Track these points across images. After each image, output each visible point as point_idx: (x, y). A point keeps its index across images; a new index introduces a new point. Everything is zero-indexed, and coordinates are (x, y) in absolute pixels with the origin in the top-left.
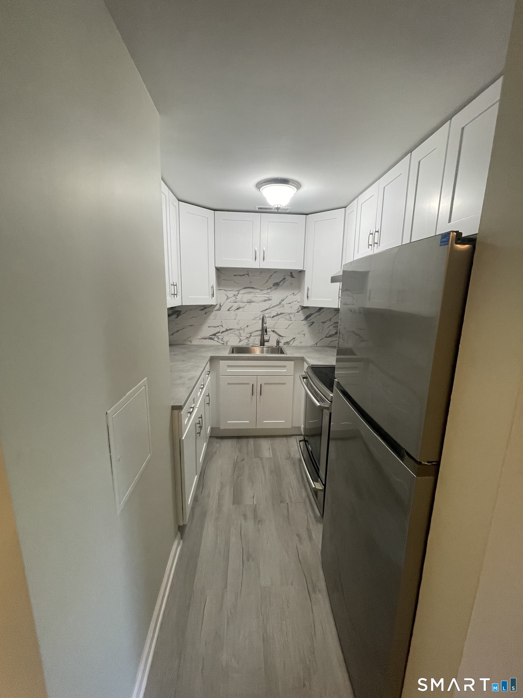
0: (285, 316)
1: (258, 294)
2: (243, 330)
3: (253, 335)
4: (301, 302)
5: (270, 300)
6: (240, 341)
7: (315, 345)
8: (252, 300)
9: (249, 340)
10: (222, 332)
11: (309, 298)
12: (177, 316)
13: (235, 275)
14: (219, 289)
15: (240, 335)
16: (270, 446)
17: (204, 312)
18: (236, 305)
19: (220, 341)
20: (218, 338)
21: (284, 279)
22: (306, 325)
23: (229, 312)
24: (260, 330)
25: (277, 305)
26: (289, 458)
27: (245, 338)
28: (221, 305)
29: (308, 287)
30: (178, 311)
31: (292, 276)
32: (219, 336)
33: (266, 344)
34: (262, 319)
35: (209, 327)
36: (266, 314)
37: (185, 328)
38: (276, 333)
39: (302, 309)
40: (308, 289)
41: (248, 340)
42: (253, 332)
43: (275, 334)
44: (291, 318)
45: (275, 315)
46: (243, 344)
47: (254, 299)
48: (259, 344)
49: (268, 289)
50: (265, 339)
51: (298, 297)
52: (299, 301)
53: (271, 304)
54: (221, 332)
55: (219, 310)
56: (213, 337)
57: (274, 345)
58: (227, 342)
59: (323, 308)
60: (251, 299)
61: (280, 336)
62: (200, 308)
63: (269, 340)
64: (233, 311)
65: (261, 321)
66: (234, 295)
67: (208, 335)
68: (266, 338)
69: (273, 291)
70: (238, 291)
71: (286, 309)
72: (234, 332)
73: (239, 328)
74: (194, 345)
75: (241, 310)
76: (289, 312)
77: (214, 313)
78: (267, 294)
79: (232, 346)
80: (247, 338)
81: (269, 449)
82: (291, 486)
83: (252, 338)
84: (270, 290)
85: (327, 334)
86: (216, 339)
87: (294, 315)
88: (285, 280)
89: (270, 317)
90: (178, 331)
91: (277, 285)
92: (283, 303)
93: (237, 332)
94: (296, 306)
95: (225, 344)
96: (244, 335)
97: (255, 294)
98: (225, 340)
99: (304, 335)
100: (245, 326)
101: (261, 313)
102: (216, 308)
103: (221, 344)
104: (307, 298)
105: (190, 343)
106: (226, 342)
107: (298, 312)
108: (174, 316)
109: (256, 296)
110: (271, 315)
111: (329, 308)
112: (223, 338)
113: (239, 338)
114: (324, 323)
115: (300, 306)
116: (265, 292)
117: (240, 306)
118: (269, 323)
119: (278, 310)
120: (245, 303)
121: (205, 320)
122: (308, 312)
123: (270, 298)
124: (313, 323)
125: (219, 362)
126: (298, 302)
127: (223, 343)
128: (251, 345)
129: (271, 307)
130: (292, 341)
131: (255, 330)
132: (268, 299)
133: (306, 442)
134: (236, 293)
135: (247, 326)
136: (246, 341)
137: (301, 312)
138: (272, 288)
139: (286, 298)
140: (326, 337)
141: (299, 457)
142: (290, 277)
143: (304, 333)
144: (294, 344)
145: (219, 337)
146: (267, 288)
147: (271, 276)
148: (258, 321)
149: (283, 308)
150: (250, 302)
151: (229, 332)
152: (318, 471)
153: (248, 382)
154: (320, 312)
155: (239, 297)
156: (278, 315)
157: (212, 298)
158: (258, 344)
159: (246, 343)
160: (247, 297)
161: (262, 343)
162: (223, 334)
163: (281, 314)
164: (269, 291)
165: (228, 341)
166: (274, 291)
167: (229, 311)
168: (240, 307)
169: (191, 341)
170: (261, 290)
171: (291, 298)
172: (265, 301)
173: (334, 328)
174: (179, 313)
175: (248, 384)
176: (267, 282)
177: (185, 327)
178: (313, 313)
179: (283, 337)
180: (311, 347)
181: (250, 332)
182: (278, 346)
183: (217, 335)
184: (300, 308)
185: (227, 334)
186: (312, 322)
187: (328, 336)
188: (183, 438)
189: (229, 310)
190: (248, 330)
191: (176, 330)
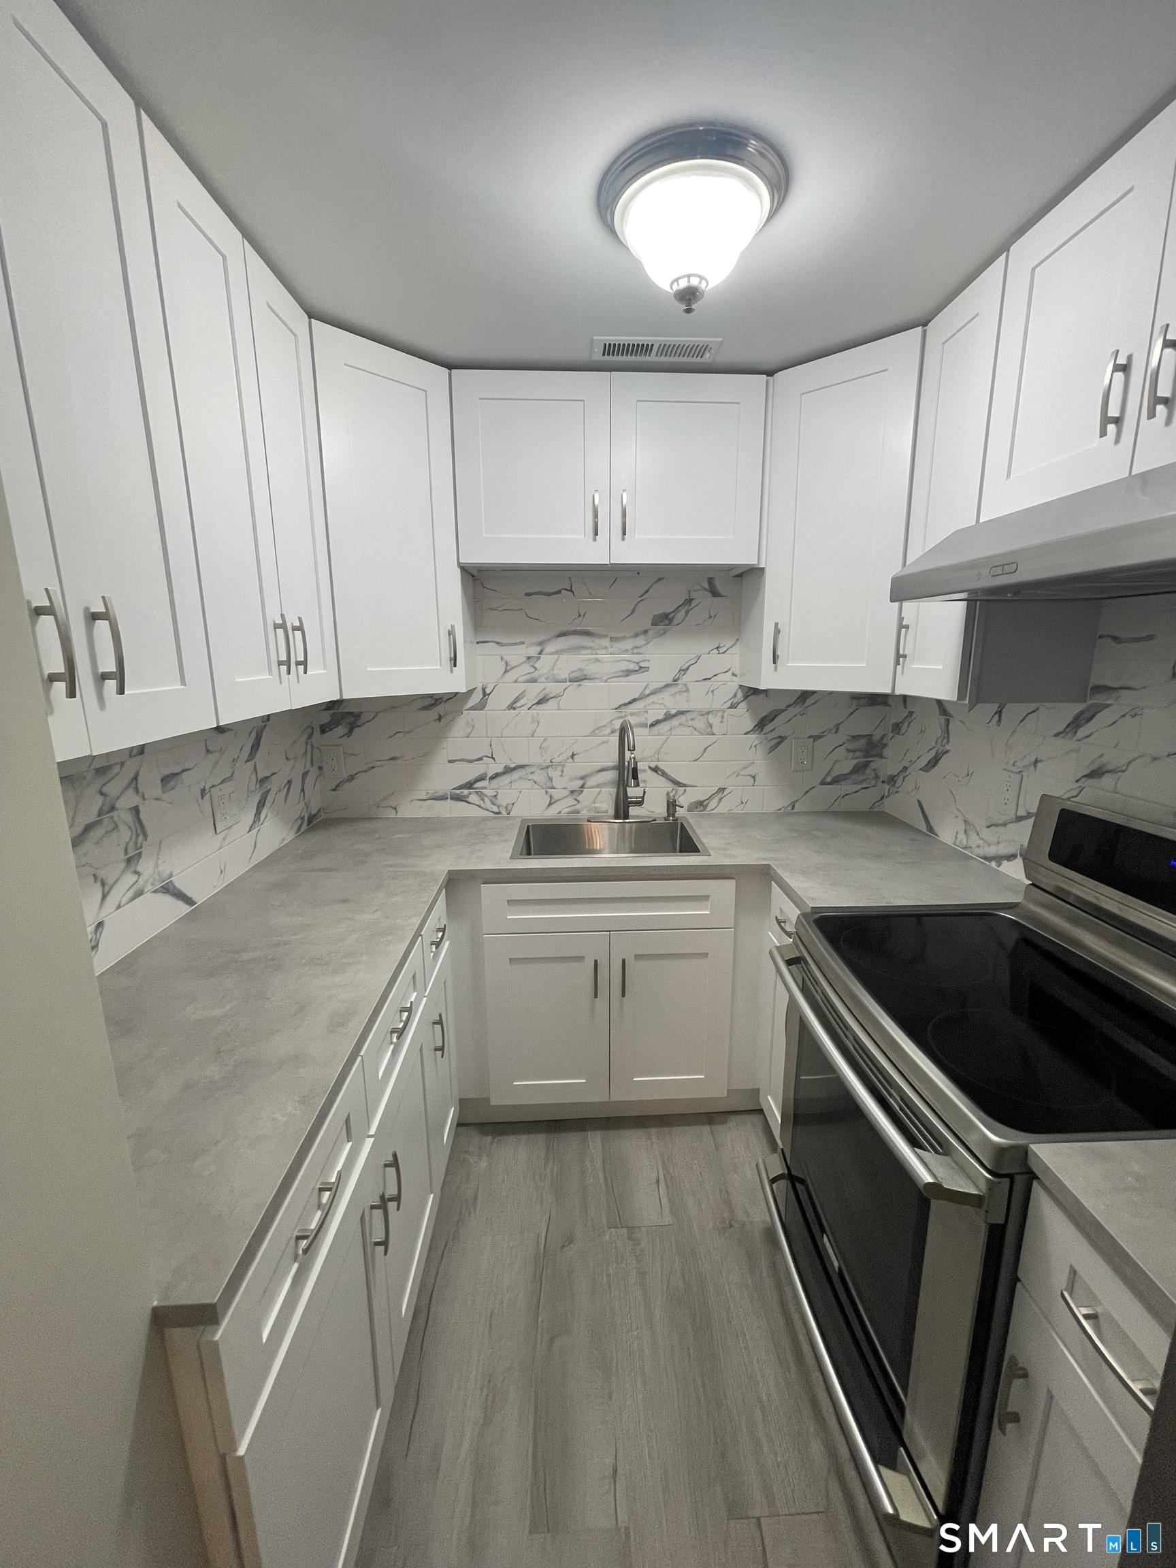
0: (692, 719)
1: (604, 652)
2: (559, 768)
3: (591, 782)
4: (742, 675)
5: (642, 670)
6: (550, 804)
7: (790, 808)
8: (585, 672)
9: (578, 798)
10: (492, 778)
11: (779, 662)
12: (348, 731)
13: (528, 594)
14: (481, 640)
15: (549, 784)
16: (661, 1169)
17: (433, 714)
18: (534, 691)
19: (488, 805)
20: (481, 796)
21: (689, 601)
22: (758, 747)
23: (512, 711)
24: (614, 768)
25: (667, 686)
26: (729, 1225)
27: (566, 792)
28: (488, 691)
29: (776, 624)
30: (351, 714)
31: (715, 593)
32: (485, 788)
33: (633, 811)
34: (621, 734)
35: (449, 762)
36: (632, 714)
37: (373, 767)
38: (664, 774)
39: (746, 697)
40: (777, 632)
41: (576, 800)
42: (590, 775)
43: (660, 777)
44: (711, 726)
45: (661, 717)
46: (560, 813)
47: (591, 669)
48: (612, 812)
49: (636, 635)
50: (629, 796)
51: (733, 659)
52: (737, 672)
53: (646, 684)
54: (489, 776)
55: (481, 706)
56: (466, 792)
57: (657, 811)
58: (509, 807)
59: (813, 693)
60: (581, 670)
61: (677, 783)
62: (420, 704)
63: (643, 800)
64: (526, 707)
65: (615, 739)
66: (529, 658)
67: (447, 787)
68: (633, 792)
69: (651, 644)
70: (541, 644)
71: (697, 699)
72: (530, 777)
73: (548, 763)
74: (404, 820)
75: (551, 704)
76: (706, 706)
77: (467, 716)
78: (635, 651)
79: (524, 821)
80: (572, 792)
81: (658, 1181)
82: (759, 1399)
83: (587, 796)
84: (642, 637)
85: (827, 774)
86: (474, 798)
87: (723, 717)
88: (693, 605)
89: (644, 725)
90: (351, 778)
91: (664, 621)
92: (685, 679)
93: (540, 777)
94: (729, 687)
95: (504, 813)
96: (562, 784)
97: (596, 654)
98: (502, 801)
99: (754, 777)
100: (564, 757)
101: (614, 714)
102: (470, 704)
103: (493, 815)
104: (774, 662)
105: (392, 814)
106: (506, 808)
107: (733, 706)
108: (340, 730)
109: (598, 660)
110: (646, 719)
111: (831, 693)
112: (496, 796)
113: (546, 792)
114: (816, 738)
115: (741, 686)
116: (628, 644)
117: (547, 691)
118: (645, 745)
119: (669, 701)
120: (564, 681)
121: (438, 737)
122: (766, 708)
123: (642, 665)
124: (782, 739)
125: (480, 887)
126: (734, 675)
127: (497, 810)
128: (585, 813)
129: (647, 692)
130: (716, 800)
131: (599, 768)
132: (637, 668)
133: (797, 1185)
134: (533, 651)
135: (573, 756)
136: (571, 801)
137: (743, 705)
138: (650, 633)
139: (693, 661)
140: (823, 783)
141: (768, 1219)
142: (709, 594)
143: (753, 775)
144: (723, 808)
145: (483, 791)
146: (632, 634)
147: (647, 592)
148: (605, 739)
149: (686, 694)
150: (580, 679)
151: (515, 775)
152: (896, 1416)
153: (582, 955)
154: (806, 705)
155: (545, 663)
156: (668, 717)
157: (452, 671)
158: (606, 812)
159: (569, 809)
160: (570, 663)
161: (622, 808)
162: (495, 781)
163: (681, 713)
164: (640, 641)
165: (513, 804)
166: (655, 641)
167: (514, 709)
168: (548, 697)
169: (395, 809)
170: (612, 639)
171: (712, 663)
172: (628, 673)
173: (851, 755)
174: (352, 719)
175: (580, 959)
176: (633, 612)
177: (376, 764)
178: (783, 707)
179: (685, 786)
180: (779, 815)
181: (583, 774)
182: (674, 816)
183: (477, 785)
184: (740, 695)
185: (507, 781)
186: (780, 737)
187: (829, 779)
188: (241, 1451)
189: (512, 707)
190: (573, 768)
191: (345, 776)
